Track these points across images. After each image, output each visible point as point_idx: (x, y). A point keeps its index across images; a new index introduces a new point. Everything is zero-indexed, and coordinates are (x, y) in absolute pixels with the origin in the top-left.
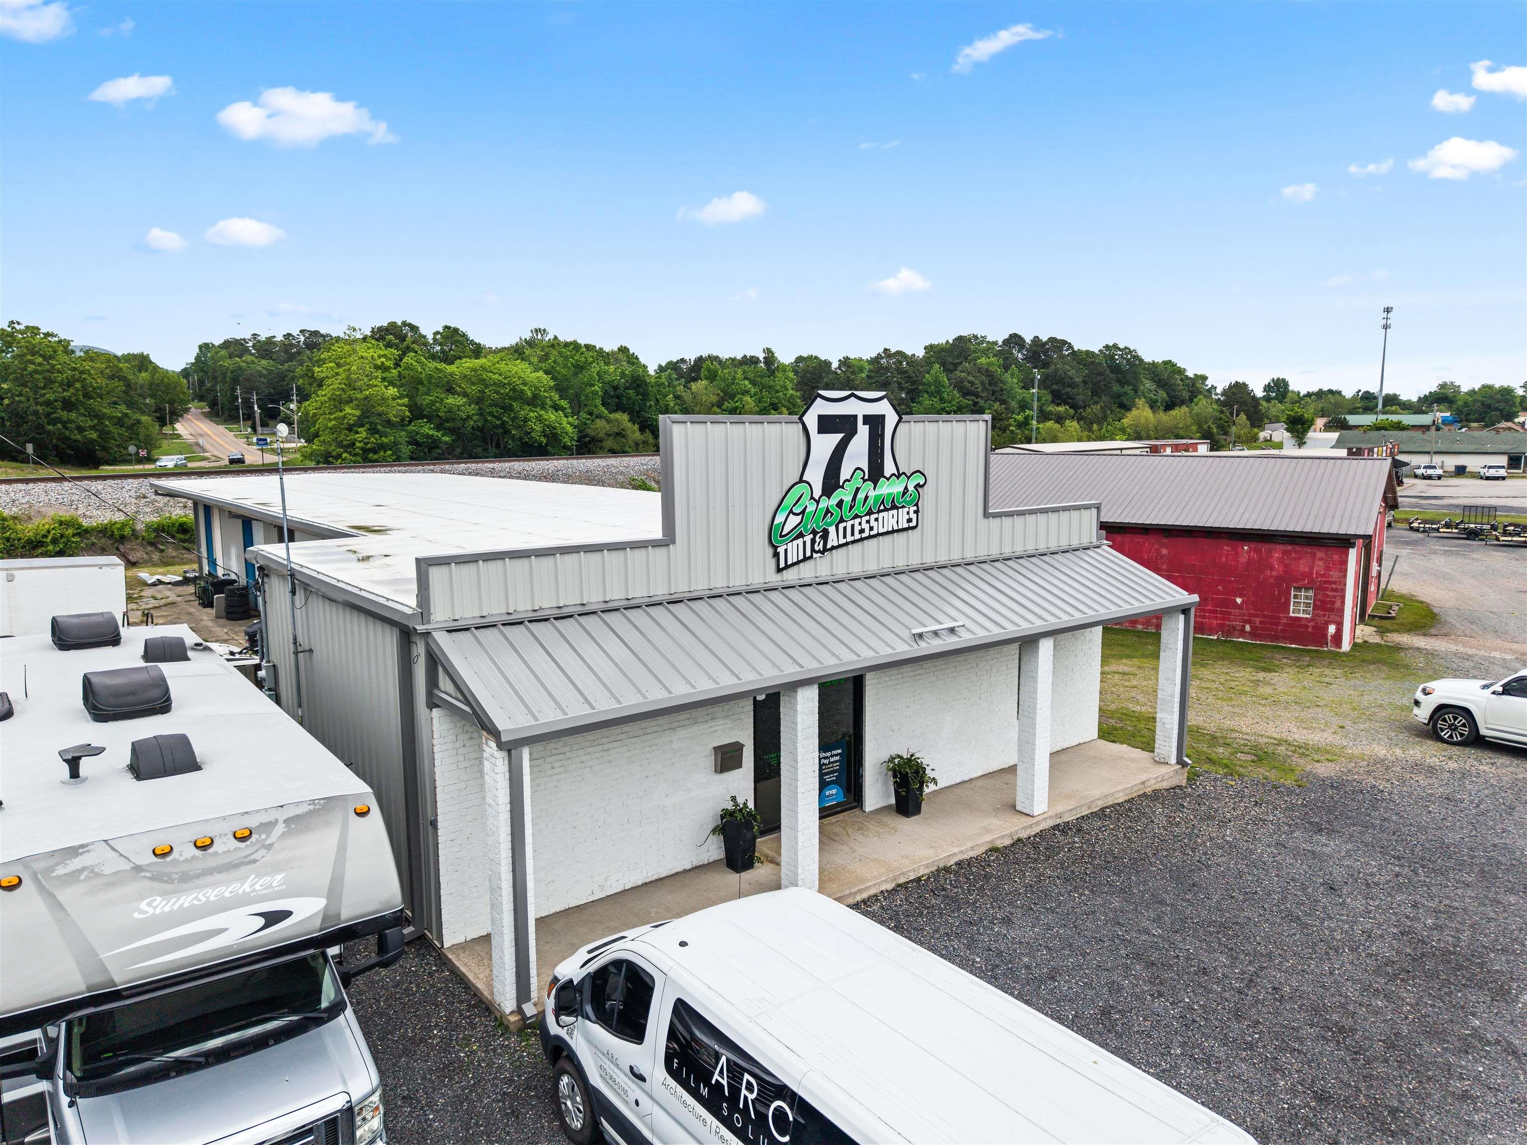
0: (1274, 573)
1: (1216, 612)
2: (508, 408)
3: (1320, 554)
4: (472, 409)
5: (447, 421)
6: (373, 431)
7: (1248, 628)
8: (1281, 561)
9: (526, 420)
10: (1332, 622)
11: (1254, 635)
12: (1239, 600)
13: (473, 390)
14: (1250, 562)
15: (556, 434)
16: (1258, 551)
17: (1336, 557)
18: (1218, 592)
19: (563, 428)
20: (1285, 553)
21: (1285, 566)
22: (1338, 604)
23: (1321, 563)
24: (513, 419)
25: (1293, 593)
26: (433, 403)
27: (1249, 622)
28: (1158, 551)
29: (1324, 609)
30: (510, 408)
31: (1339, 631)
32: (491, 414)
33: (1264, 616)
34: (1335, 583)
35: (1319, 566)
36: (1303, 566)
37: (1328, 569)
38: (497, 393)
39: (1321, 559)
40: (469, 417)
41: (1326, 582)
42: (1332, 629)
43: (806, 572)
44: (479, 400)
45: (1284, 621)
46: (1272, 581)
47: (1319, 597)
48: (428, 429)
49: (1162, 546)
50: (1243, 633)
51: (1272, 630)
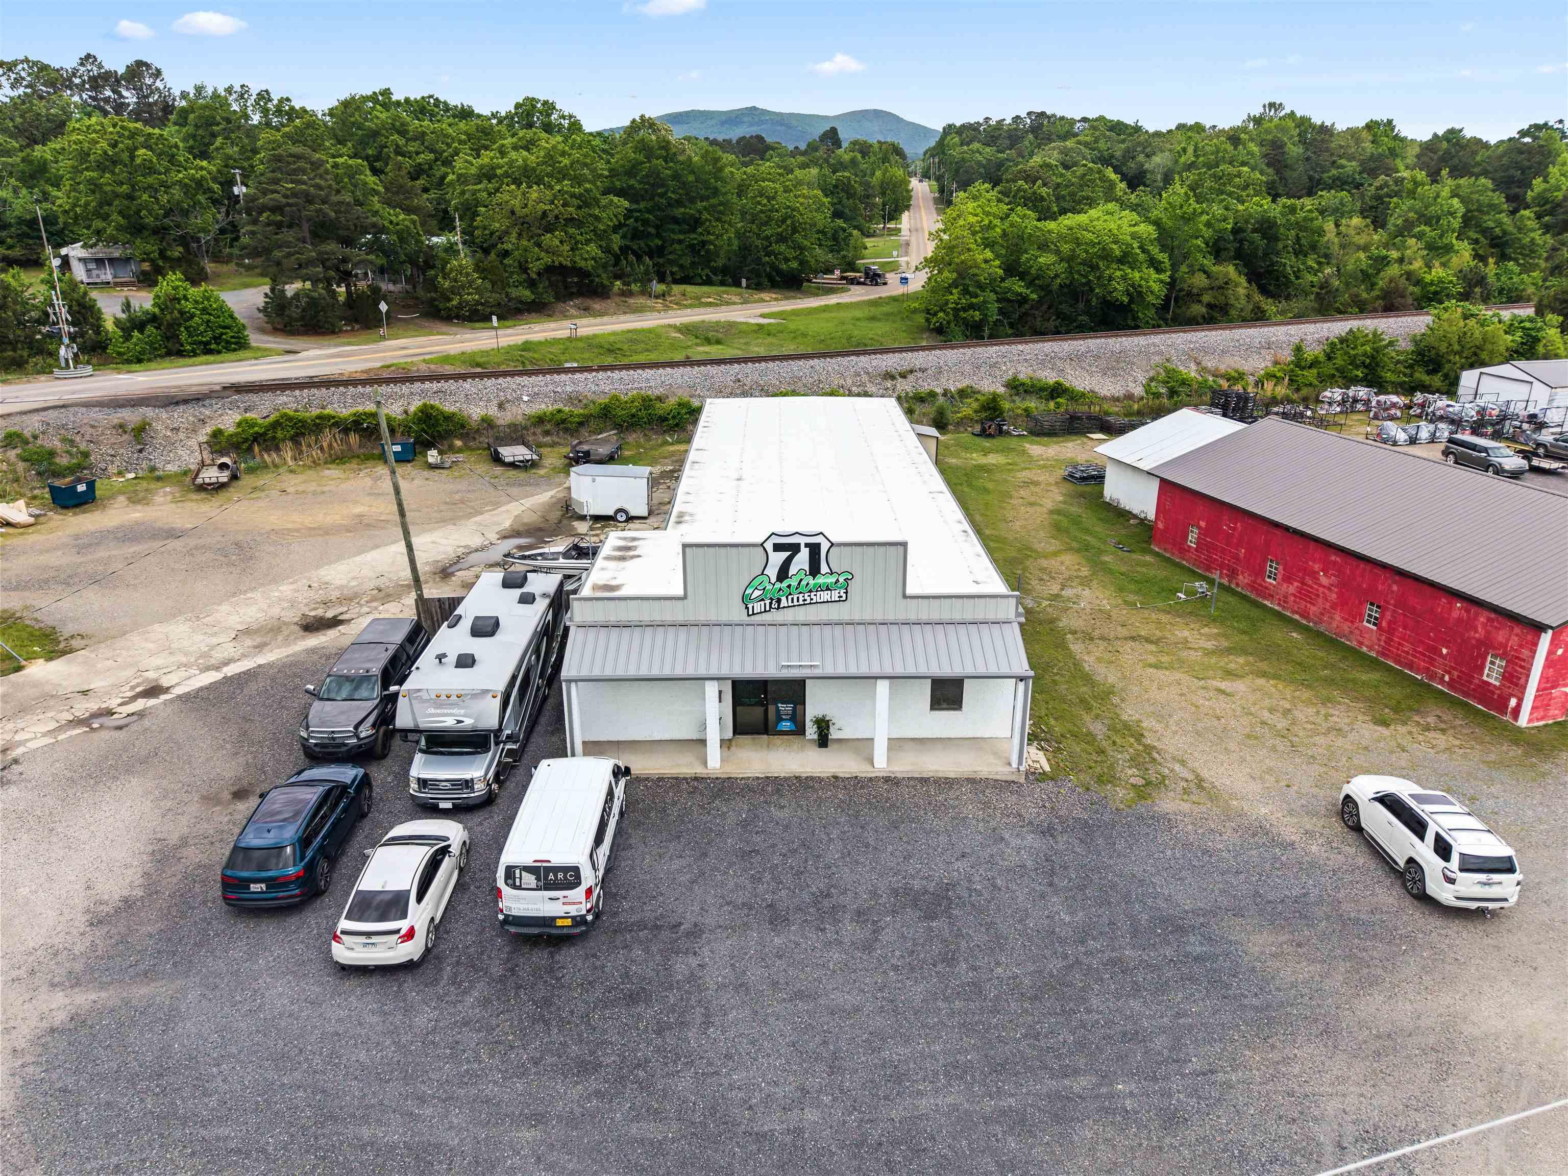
0: (1477, 635)
1: (1424, 655)
2: (1094, 268)
3: (1517, 630)
4: (1061, 268)
5: (1038, 277)
6: (966, 292)
7: (1447, 678)
8: (1484, 625)
9: (1110, 279)
10: (1514, 696)
11: (1451, 685)
12: (1444, 651)
13: (1066, 248)
14: (1460, 620)
15: (1141, 292)
16: (1468, 611)
17: (1529, 637)
18: (1429, 638)
19: (1149, 287)
20: (1489, 619)
21: (1488, 632)
22: (1522, 681)
23: (1516, 639)
24: (1099, 278)
25: (1489, 658)
26: (1028, 260)
27: (1449, 673)
28: (1390, 586)
29: (1512, 683)
30: (1098, 267)
31: (1519, 705)
32: (1079, 272)
33: (1461, 672)
34: (1524, 660)
35: (1514, 641)
36: (1501, 636)
37: (1521, 646)
38: (1087, 252)
39: (1517, 635)
40: (1057, 276)
41: (1517, 658)
42: (1513, 702)
43: (767, 617)
44: (1070, 259)
45: (1477, 681)
46: (1473, 642)
47: (1509, 669)
48: (1018, 286)
49: (1395, 582)
50: (1442, 681)
51: (1463, 685)
